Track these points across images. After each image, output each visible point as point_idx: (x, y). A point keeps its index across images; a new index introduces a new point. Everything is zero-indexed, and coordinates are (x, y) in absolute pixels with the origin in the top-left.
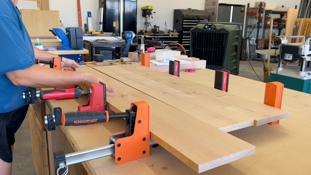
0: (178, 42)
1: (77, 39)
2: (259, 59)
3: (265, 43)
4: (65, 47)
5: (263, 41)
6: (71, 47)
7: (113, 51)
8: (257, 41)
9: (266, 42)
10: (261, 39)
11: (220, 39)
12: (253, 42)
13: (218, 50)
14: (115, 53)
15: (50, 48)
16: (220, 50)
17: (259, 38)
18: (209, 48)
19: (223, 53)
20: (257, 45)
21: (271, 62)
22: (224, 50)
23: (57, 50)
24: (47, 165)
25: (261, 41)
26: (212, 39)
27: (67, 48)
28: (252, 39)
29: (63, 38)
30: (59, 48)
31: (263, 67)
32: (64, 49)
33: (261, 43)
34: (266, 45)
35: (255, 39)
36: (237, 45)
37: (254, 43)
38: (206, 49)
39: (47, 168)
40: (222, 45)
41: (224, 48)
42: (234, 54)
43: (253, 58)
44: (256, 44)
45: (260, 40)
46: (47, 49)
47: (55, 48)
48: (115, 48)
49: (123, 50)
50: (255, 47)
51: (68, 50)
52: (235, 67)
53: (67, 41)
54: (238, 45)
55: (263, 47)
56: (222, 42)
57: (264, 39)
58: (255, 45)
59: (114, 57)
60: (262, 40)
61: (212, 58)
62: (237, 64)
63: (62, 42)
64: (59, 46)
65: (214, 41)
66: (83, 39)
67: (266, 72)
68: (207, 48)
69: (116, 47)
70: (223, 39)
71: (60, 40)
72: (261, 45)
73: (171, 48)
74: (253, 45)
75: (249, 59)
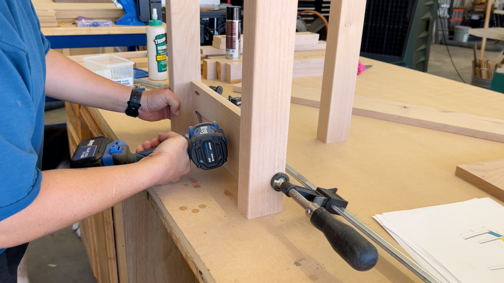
0: (314, 9)
1: (151, 4)
2: (451, 42)
3: (464, 13)
4: (130, 20)
5: (461, 10)
6: (141, 19)
7: (206, 26)
8: (450, 10)
9: (467, 13)
10: (458, 6)
11: (401, 7)
12: (443, 11)
13: (396, 27)
14: (208, 28)
15: (101, 21)
16: (401, 27)
17: (454, 6)
18: (380, 24)
19: (406, 32)
20: (450, 18)
21: (486, 50)
22: (407, 27)
23: (114, 23)
24: (112, 256)
25: (458, 10)
26: (387, 6)
27: (132, 21)
28: (442, 6)
29: (125, 3)
30: (118, 21)
32: (127, 24)
33: (457, 13)
34: (466, 18)
35: (448, 6)
36: (429, 18)
37: (444, 14)
38: (374, 25)
39: (113, 262)
40: (405, 17)
41: (408, 23)
42: (424, 34)
43: (441, 41)
44: (448, 16)
45: (455, 8)
46: (97, 23)
47: (111, 22)
48: (208, 19)
49: (222, 23)
50: (446, 20)
51: (134, 25)
52: (423, 59)
53: (133, 8)
54: (431, 18)
55: (461, 20)
56: (405, 12)
57: (462, 7)
58: (446, 17)
59: (207, 35)
60: (458, 8)
61: (385, 42)
62: (425, 53)
63: (124, 10)
64: (118, 18)
65: (389, 10)
66: (161, 5)
67: (477, 68)
68: (376, 23)
69: (210, 19)
70: (406, 7)
71: (120, 6)
72: (456, 18)
73: (305, 20)
74: (444, 18)
75: (433, 41)
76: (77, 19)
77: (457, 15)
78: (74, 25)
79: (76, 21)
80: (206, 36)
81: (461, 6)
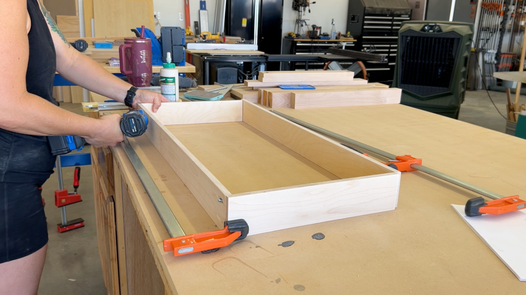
1: (173, 47)
2: (500, 88)
3: (513, 59)
4: (156, 60)
5: (510, 56)
6: (163, 60)
7: (240, 69)
8: (498, 56)
9: (516, 58)
10: (506, 52)
12: (490, 57)
14: (242, 71)
17: (502, 51)
20: (498, 63)
24: (114, 258)
25: (506, 56)
28: (489, 51)
31: (507, 103)
32: (153, 64)
33: (506, 58)
34: (515, 63)
35: (495, 52)
37: (491, 59)
39: (114, 262)
43: (489, 87)
44: (496, 62)
45: (504, 54)
48: (242, 63)
49: (255, 67)
50: (494, 66)
51: (158, 65)
53: (159, 50)
55: (510, 66)
57: (510, 53)
58: (494, 62)
59: (241, 78)
60: (507, 54)
67: (511, 112)
69: (244, 62)
72: (505, 64)
73: (341, 65)
74: (491, 63)
75: (481, 88)
76: (110, 59)
77: (505, 61)
78: (106, 65)
79: (110, 61)
80: (239, 79)
81: (510, 51)
